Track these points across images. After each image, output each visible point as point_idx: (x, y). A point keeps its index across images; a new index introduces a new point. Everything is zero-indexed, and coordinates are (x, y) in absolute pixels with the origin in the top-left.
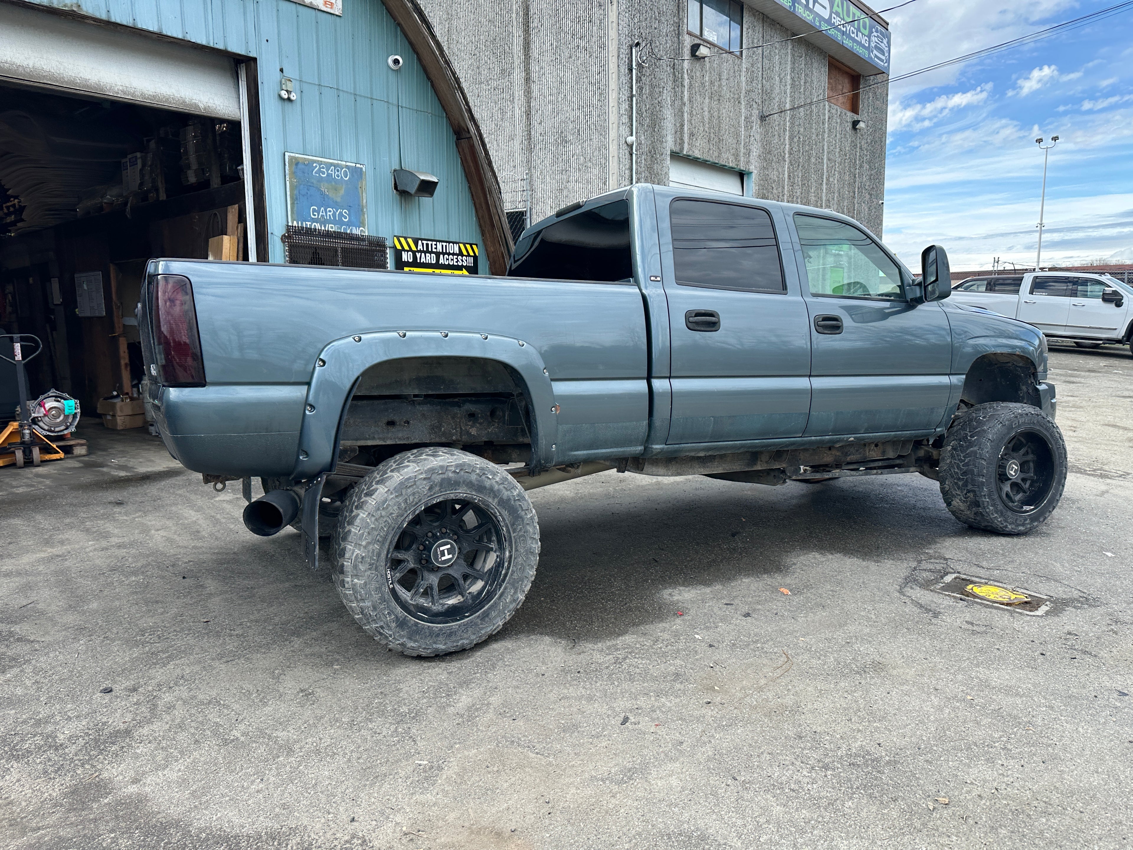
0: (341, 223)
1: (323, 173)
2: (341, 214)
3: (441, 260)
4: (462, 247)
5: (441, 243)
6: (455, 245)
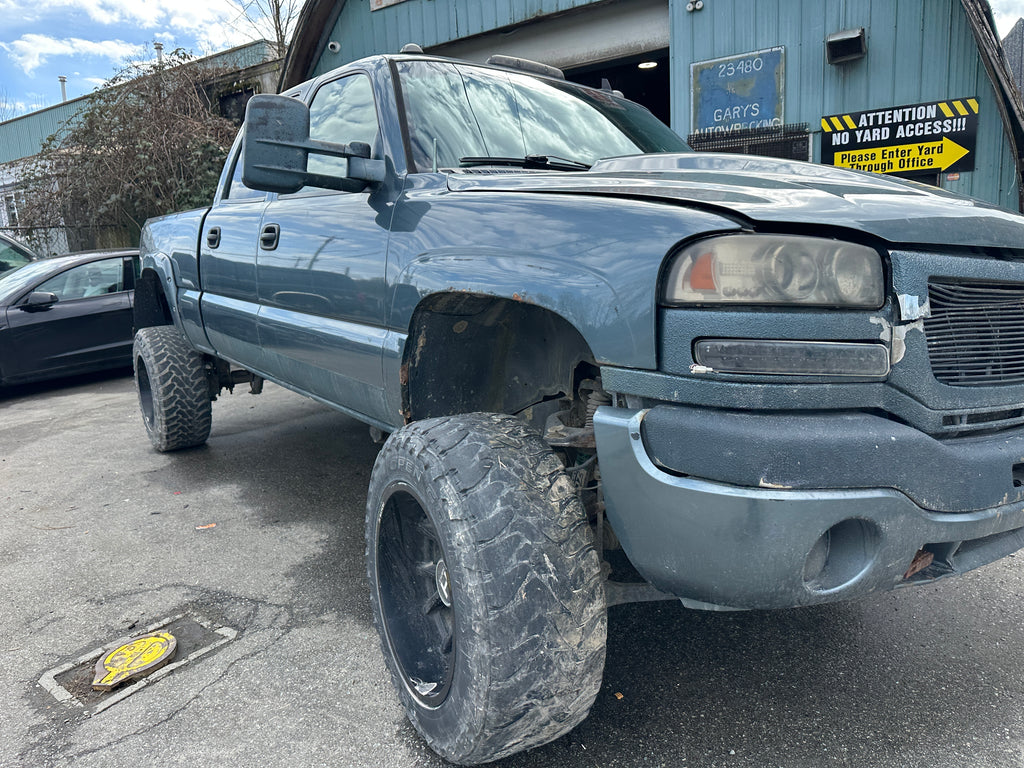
0: (749, 119)
1: (731, 71)
2: (750, 110)
3: (900, 133)
4: (944, 107)
5: (901, 111)
6: (929, 107)
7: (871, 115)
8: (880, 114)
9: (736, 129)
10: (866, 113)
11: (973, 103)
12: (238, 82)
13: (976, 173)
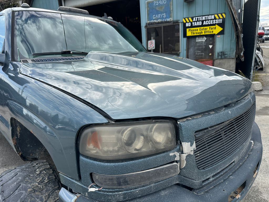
0: (163, 18)
1: (157, 4)
2: (163, 15)
3: (204, 23)
4: (216, 16)
5: (204, 16)
6: (212, 16)
7: (197, 18)
8: (199, 17)
9: (159, 21)
10: (195, 17)
11: (224, 15)
12: (11, 3)
13: (225, 35)
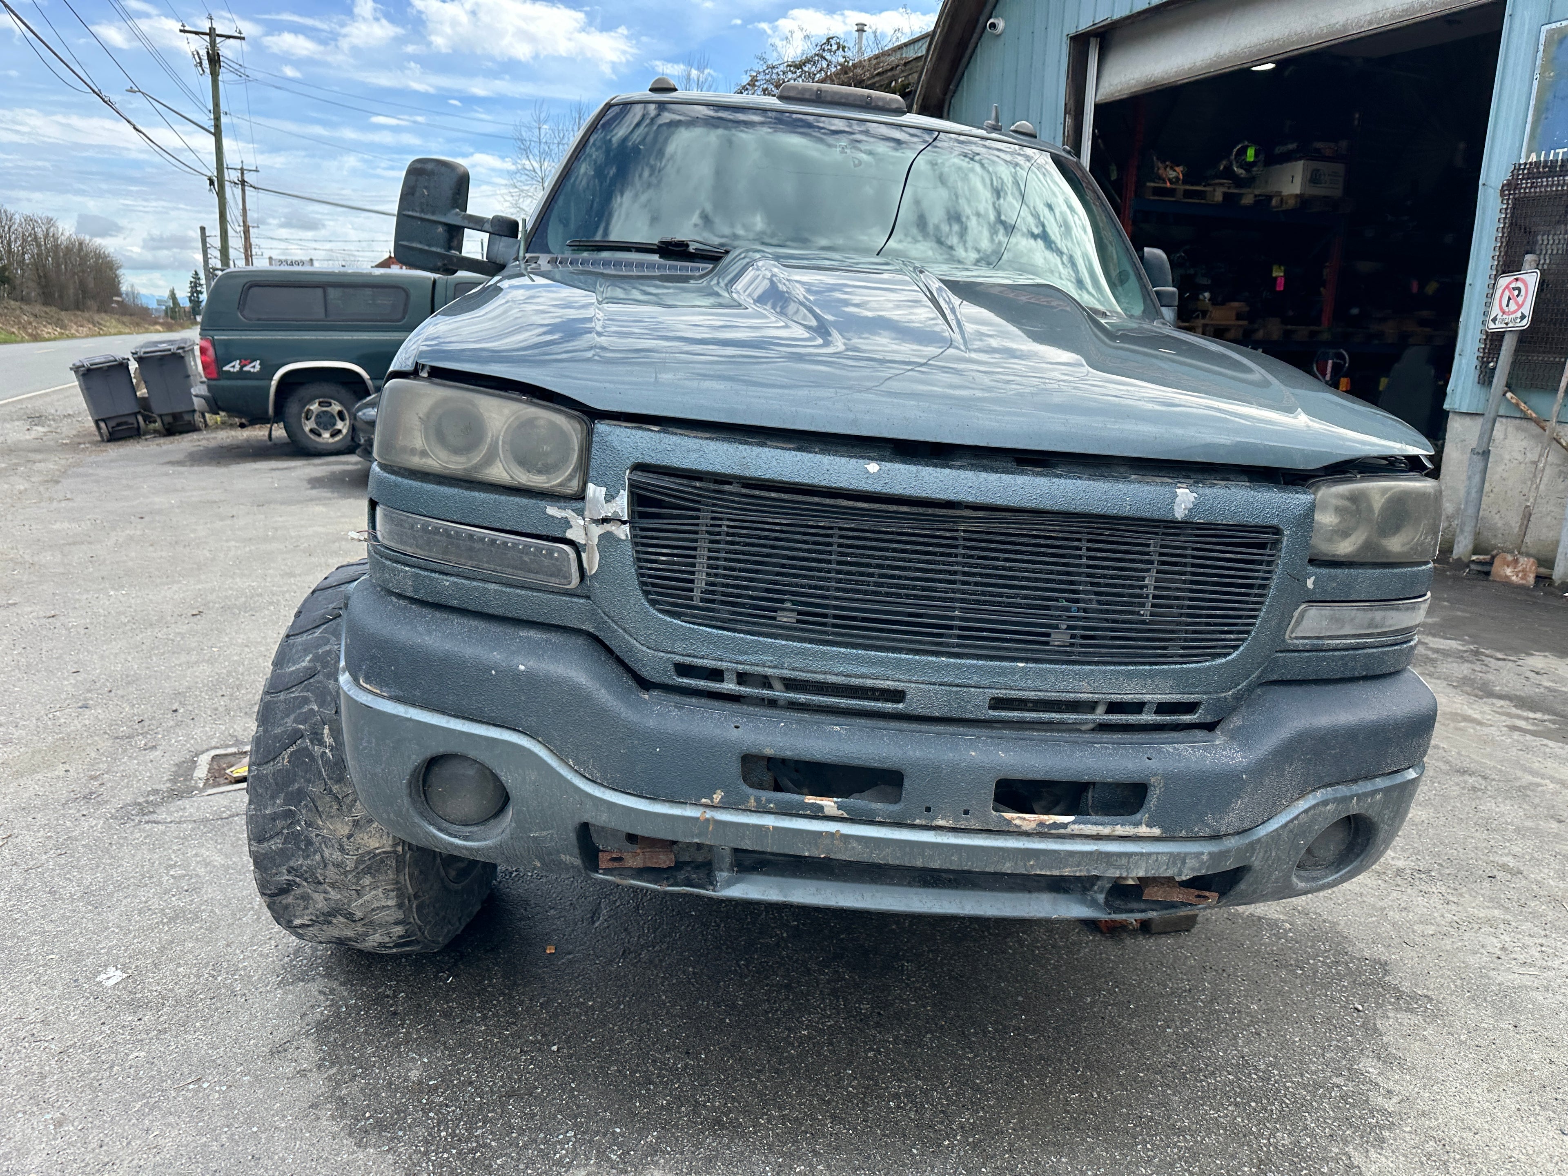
12: (896, 81)
